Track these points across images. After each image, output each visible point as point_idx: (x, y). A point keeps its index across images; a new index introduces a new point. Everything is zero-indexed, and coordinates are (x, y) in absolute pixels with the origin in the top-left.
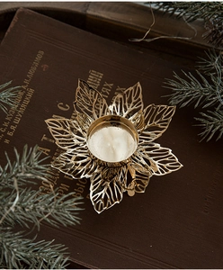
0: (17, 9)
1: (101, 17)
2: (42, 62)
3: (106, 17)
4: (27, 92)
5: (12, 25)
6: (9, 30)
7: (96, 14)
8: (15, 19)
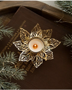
0: (20, 6)
1: (46, 12)
2: (25, 24)
3: (48, 12)
4: (18, 33)
5: (17, 11)
6: (16, 13)
7: (45, 11)
8: (19, 9)
